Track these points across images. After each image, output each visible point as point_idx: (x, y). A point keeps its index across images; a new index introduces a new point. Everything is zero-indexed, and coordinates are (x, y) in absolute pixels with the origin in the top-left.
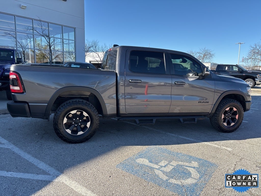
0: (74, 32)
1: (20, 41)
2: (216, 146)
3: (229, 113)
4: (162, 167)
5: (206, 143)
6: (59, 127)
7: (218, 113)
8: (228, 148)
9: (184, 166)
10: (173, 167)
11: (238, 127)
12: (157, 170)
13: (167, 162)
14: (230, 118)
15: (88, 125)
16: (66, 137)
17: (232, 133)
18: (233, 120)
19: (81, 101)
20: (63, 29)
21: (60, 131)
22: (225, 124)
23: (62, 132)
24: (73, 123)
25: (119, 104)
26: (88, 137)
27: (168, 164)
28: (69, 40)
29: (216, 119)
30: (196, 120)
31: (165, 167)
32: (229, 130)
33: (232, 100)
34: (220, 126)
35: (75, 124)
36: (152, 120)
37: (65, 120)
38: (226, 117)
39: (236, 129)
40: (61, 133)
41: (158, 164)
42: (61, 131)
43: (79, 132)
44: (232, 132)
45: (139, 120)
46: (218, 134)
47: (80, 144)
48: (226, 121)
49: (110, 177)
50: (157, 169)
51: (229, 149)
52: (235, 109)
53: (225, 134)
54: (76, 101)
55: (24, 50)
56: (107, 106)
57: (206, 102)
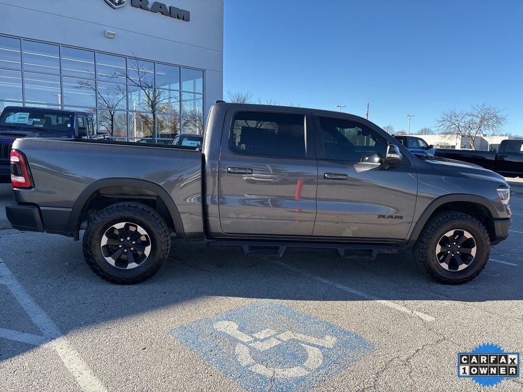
0: (202, 79)
1: (106, 96)
2: (404, 309)
3: (455, 243)
4: (256, 340)
5: (384, 302)
6: (93, 252)
7: (425, 240)
8: (426, 315)
9: (303, 342)
10: (279, 342)
11: (477, 273)
12: (242, 345)
13: (273, 332)
14: (458, 253)
15: (148, 250)
16: (106, 270)
17: (461, 286)
18: (466, 258)
19: (132, 207)
20: (181, 72)
21: (93, 260)
22: (445, 266)
23: (99, 261)
24: (120, 246)
25: (208, 213)
26: (145, 273)
27: (274, 336)
28: (194, 93)
29: (421, 253)
30: (375, 254)
31: (262, 341)
32: (453, 280)
33: (459, 215)
34: (430, 269)
35: (123, 248)
36: (278, 248)
37: (104, 240)
38: (447, 252)
39: (471, 278)
40: (95, 264)
41: (253, 335)
42: (97, 259)
43: (129, 264)
44: (461, 283)
45: (251, 248)
46: (427, 285)
47: (130, 286)
48: (448, 259)
49: (144, 349)
50: (243, 343)
51: (429, 318)
52: (467, 235)
53: (442, 287)
54: (124, 206)
55: (112, 113)
56: (183, 216)
57: (396, 217)
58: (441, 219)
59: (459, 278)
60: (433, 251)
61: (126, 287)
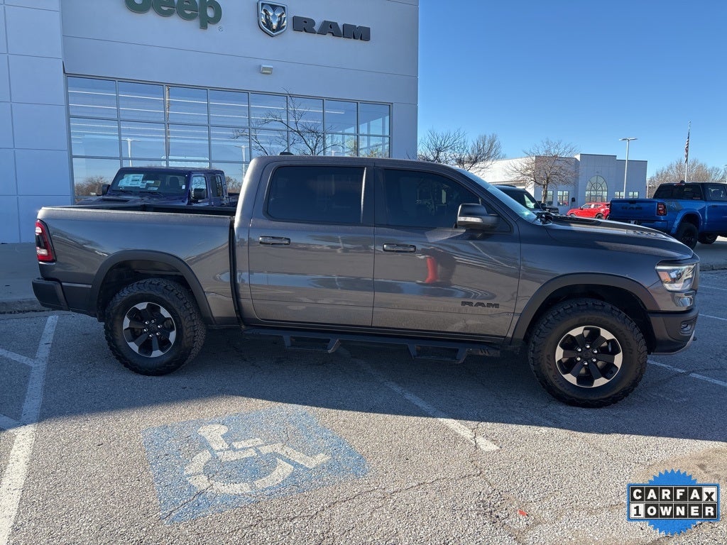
3: (588, 347)
6: (116, 337)
7: (536, 339)
14: (595, 361)
15: (173, 336)
16: (129, 358)
20: (358, 110)
21: (116, 345)
23: (121, 346)
24: (145, 330)
25: (239, 294)
26: (170, 364)
30: (462, 355)
35: (148, 333)
36: (327, 341)
38: (576, 358)
43: (153, 352)
45: (294, 339)
52: (606, 335)
56: (209, 297)
57: (489, 305)
58: (561, 310)
59: (592, 398)
60: (549, 356)
61: (150, 378)
